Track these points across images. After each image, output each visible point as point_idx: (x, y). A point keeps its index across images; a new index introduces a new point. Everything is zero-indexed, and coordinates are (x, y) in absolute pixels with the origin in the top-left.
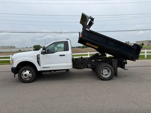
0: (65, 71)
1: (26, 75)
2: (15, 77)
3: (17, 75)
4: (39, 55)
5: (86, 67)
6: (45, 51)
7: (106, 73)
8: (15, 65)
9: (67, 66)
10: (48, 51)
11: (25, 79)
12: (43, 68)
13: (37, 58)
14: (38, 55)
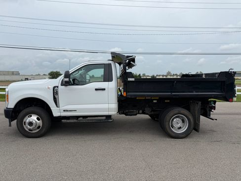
0: (104, 118)
1: (31, 124)
2: (10, 125)
3: (14, 123)
4: (58, 87)
5: (141, 112)
6: (69, 80)
7: (178, 125)
8: (11, 105)
9: (109, 110)
10: (74, 80)
11: (30, 130)
12: (64, 111)
13: (54, 93)
14: (54, 87)
